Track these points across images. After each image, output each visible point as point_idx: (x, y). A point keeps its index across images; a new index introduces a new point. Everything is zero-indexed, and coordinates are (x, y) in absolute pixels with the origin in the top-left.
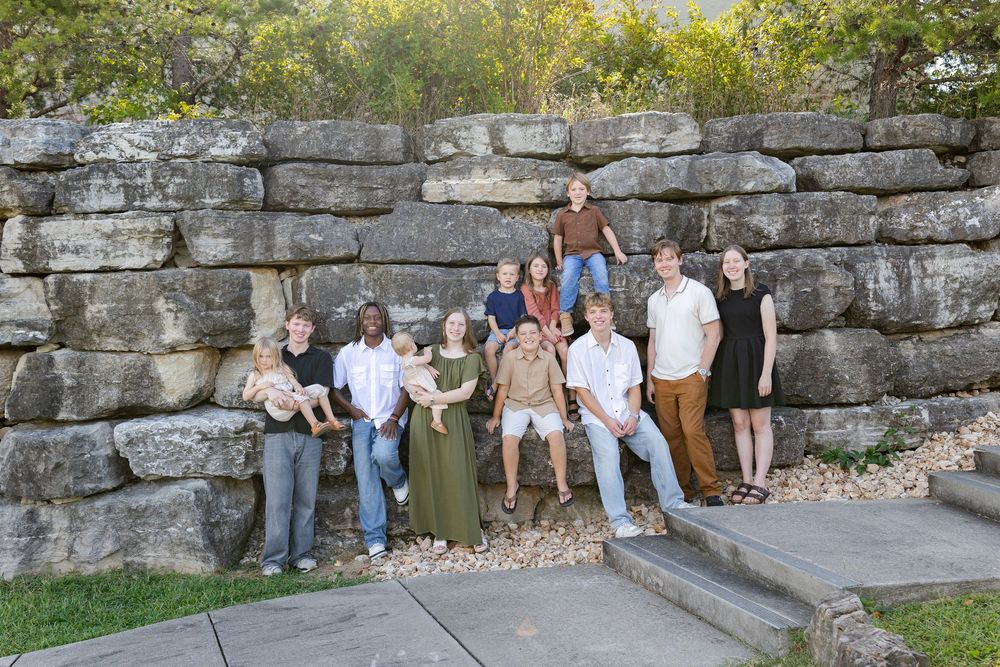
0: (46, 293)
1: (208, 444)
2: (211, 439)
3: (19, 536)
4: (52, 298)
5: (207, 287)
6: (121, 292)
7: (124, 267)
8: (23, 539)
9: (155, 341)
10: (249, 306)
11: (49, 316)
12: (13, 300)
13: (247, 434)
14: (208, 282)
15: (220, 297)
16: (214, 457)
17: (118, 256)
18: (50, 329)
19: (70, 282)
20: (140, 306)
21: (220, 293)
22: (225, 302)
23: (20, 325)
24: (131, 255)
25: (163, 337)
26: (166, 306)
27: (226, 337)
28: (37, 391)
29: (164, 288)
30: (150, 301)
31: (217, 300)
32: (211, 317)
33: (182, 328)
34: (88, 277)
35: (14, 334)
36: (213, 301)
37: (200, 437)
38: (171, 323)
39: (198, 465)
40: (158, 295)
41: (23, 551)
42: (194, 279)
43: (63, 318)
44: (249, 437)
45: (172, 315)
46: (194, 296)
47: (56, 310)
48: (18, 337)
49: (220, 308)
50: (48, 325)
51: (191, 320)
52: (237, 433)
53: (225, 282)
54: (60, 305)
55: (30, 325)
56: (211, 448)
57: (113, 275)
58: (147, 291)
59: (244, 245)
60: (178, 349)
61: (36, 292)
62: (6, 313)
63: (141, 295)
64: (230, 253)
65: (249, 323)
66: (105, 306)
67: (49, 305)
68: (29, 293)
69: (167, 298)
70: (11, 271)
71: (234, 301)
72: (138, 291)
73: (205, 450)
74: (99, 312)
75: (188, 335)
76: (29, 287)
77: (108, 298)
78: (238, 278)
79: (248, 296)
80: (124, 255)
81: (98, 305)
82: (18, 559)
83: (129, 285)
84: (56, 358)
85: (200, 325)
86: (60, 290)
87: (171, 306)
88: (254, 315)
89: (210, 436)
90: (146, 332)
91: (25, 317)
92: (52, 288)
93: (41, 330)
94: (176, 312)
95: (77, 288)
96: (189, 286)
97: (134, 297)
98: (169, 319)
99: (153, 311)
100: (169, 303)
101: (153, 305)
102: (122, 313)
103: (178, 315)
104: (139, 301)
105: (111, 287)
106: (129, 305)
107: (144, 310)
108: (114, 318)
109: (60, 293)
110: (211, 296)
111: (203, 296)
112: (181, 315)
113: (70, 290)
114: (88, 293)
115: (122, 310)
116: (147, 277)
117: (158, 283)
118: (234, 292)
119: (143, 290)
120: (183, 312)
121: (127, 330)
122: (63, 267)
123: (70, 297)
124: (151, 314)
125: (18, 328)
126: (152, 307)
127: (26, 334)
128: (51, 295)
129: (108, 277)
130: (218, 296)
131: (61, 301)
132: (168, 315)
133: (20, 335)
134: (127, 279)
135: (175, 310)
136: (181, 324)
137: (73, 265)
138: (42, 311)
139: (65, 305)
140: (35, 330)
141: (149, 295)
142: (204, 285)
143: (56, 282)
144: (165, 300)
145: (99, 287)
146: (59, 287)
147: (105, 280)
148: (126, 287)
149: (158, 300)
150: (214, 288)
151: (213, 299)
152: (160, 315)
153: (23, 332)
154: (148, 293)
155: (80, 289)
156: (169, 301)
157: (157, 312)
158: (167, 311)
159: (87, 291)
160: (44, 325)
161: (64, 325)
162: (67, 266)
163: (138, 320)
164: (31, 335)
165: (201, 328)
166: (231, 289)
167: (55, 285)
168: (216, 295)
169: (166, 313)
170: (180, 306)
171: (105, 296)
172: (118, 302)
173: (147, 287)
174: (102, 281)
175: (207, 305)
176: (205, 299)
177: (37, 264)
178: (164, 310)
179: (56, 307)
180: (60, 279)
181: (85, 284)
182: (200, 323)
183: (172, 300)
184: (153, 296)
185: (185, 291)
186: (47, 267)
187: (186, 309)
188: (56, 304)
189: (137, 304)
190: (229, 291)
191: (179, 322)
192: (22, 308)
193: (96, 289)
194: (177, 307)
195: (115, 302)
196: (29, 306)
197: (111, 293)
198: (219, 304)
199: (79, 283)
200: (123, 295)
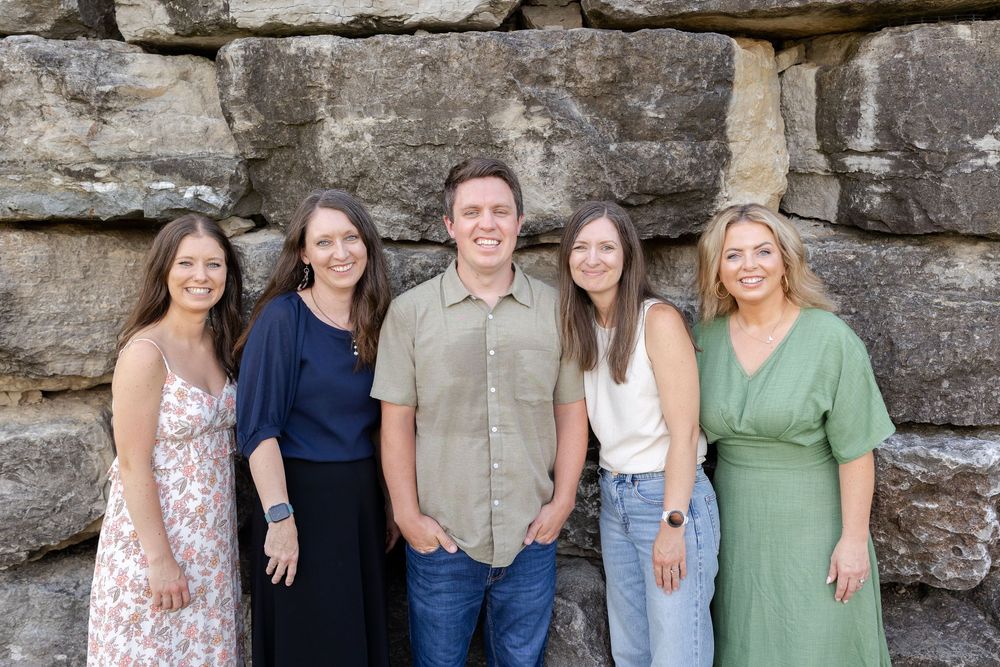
0: (223, 87)
4: (237, 101)
5: (627, 74)
6: (410, 82)
7: (415, 19)
10: (720, 131)
11: (231, 150)
12: (147, 105)
14: (632, 61)
15: (659, 105)
18: (234, 179)
19: (281, 58)
20: (459, 123)
21: (659, 91)
22: (669, 118)
23: (163, 168)
26: (524, 125)
27: (658, 212)
29: (523, 72)
30: (484, 109)
31: (650, 111)
32: (635, 156)
33: (561, 183)
34: (327, 44)
35: (148, 190)
36: (638, 114)
38: (534, 172)
39: (584, 533)
40: (506, 93)
42: (597, 52)
43: (264, 154)
45: (536, 150)
46: (591, 100)
47: (247, 133)
48: (158, 199)
49: (654, 135)
50: (228, 171)
51: (587, 165)
53: (674, 62)
54: (259, 118)
55: (188, 171)
57: (390, 40)
58: (478, 81)
60: (544, 240)
61: (200, 90)
62: (128, 139)
63: (462, 92)
65: (717, 177)
66: (369, 121)
67: (230, 120)
68: (182, 89)
69: (529, 102)
70: (140, 36)
71: (691, 115)
72: (454, 80)
74: (354, 136)
76: (185, 76)
77: (377, 101)
78: (708, 51)
79: (725, 102)
81: (352, 120)
83: (432, 65)
84: (247, 253)
85: (606, 177)
86: (256, 80)
87: (539, 123)
88: (729, 155)
91: (175, 151)
92: (236, 72)
93: (213, 183)
94: (548, 142)
95: (298, 72)
96: (582, 70)
97: (443, 99)
98: (530, 159)
99: (490, 136)
100: (532, 114)
101: (491, 120)
102: (410, 140)
103: (555, 149)
104: (456, 108)
105: (385, 70)
106: (428, 119)
107: (466, 134)
108: (390, 154)
109: (256, 87)
110: (635, 100)
111: (614, 101)
112: (562, 150)
113: (281, 78)
114: (327, 87)
115: (412, 133)
116: (478, 43)
117: (508, 60)
118: (695, 90)
119: (467, 80)
120: (568, 142)
121: (423, 187)
122: (265, 15)
123: (282, 98)
124: (484, 145)
125: (159, 177)
126: (488, 125)
127: (176, 191)
128: (236, 93)
129: (377, 43)
130: (653, 100)
131: (259, 108)
132: (528, 149)
133: (164, 195)
134: (424, 52)
135: (546, 135)
136: (560, 174)
137: (288, 10)
138: (215, 136)
139: (270, 119)
140: (199, 181)
141: (482, 93)
142: (620, 68)
143: (246, 58)
144: (524, 108)
145: (353, 70)
146: (255, 72)
147: (369, 50)
148: (423, 69)
149: (505, 106)
150: (644, 79)
151: (640, 109)
152: (510, 147)
153: (169, 185)
154: (479, 87)
155: (306, 75)
156: (533, 109)
157: (499, 141)
158: (528, 139)
159: (323, 80)
160: (219, 170)
161: (266, 172)
162: (275, 12)
163: (451, 161)
164: (189, 195)
165: (609, 185)
166: (688, 83)
167: (245, 65)
168: (648, 98)
169: (523, 143)
170: (559, 125)
171: (369, 95)
172: (401, 110)
173: (477, 71)
174: (362, 55)
175: (623, 126)
176: (619, 109)
177: (202, 12)
178: (518, 135)
179: (248, 125)
180: (258, 51)
181: (318, 64)
182: (606, 172)
183: (540, 108)
184: (493, 95)
185: (572, 84)
186: (224, 17)
187: (573, 132)
188: (248, 117)
189: (451, 117)
190: (683, 88)
191: (555, 168)
192: (168, 128)
193: (347, 75)
194: (553, 126)
195: (393, 112)
196: (183, 124)
197: (385, 85)
198: (655, 122)
199: (305, 62)
200: (415, 92)
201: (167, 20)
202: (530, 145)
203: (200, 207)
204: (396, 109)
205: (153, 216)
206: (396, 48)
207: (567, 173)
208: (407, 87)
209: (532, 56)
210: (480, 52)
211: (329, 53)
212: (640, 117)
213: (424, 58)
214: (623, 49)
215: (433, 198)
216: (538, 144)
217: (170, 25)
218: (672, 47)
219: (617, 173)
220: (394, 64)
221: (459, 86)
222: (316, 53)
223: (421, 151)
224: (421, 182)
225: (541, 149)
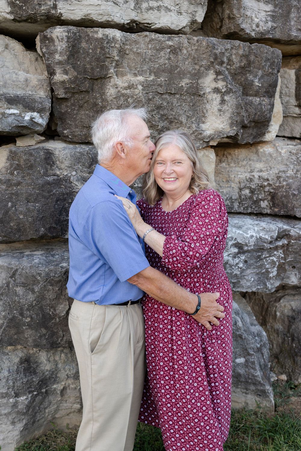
1: (243, 257)
2: (248, 251)
3: (17, 395)
4: (60, 63)
5: (249, 63)
6: (163, 58)
7: (158, 26)
8: (22, 398)
9: (193, 133)
10: (274, 94)
13: (280, 243)
14: (252, 58)
15: (259, 79)
16: (249, 271)
17: (151, 8)
19: (89, 40)
20: (184, 83)
21: (260, 73)
22: (262, 86)
23: (12, 101)
24: (168, 9)
25: (203, 126)
26: (214, 85)
28: (36, 201)
29: (216, 58)
30: (198, 75)
31: (257, 83)
32: (252, 103)
33: (228, 115)
35: (4, 114)
36: (252, 83)
37: (236, 250)
38: (216, 109)
40: (208, 68)
41: (24, 414)
42: (241, 52)
44: (283, 246)
47: (63, 82)
48: (10, 119)
49: (257, 94)
50: (48, 104)
51: (238, 106)
52: (271, 242)
53: (267, 60)
54: (73, 73)
55: (26, 103)
56: (246, 262)
58: (195, 61)
59: (282, 16)
63: (187, 66)
64: (270, 24)
66: (141, 78)
67: (53, 74)
69: (218, 73)
71: (270, 85)
72: (185, 59)
73: (241, 265)
74: (130, 87)
75: (232, 125)
77: (145, 68)
80: (159, 8)
81: (130, 78)
82: (20, 426)
83: (175, 51)
85: (244, 113)
87: (221, 85)
89: (246, 248)
90: (183, 119)
92: (61, 46)
93: (40, 111)
94: (223, 94)
95: (102, 48)
96: (234, 60)
97: (179, 69)
98: (215, 102)
99: (198, 90)
100: (218, 80)
101: (200, 81)
102: (160, 90)
103: (226, 98)
104: (184, 74)
105: (150, 51)
106: (170, 79)
107: (188, 88)
108: (150, 97)
109: (73, 55)
110: (251, 77)
111: (242, 77)
112: (229, 99)
113: (91, 51)
114: (117, 58)
115: (161, 86)
116: (198, 41)
117: (211, 51)
118: (272, 74)
119: (190, 60)
120: (231, 94)
121: (162, 116)
122: (82, 13)
123: (90, 63)
124: (194, 94)
125: (10, 106)
126: (198, 84)
127: (20, 115)
128: (60, 58)
129: (146, 36)
130: (258, 77)
131: (74, 68)
132: (214, 98)
133: (13, 117)
134: (170, 43)
135: (223, 91)
136: (228, 110)
137: (97, 12)
138: (31, 84)
139: (81, 75)
140: (33, 110)
141: (197, 67)
142: (247, 61)
143: (68, 38)
144: (215, 76)
145: (131, 50)
146: (73, 46)
147: (141, 40)
148: (170, 52)
149: (207, 75)
150: (255, 67)
151: (253, 81)
152: (206, 96)
153: (16, 111)
154: (196, 64)
155: (107, 50)
156: (219, 77)
157: (202, 93)
158: (214, 92)
159: (115, 54)
160: (43, 103)
161: (67, 106)
162: (89, 12)
163: (177, 102)
164: (27, 118)
165: (244, 116)
166: (270, 70)
167: (67, 42)
168: (255, 76)
169: (212, 94)
170: (229, 86)
171: (141, 64)
172: (157, 74)
173: (196, 56)
174: (136, 42)
175: (244, 89)
176: (244, 81)
177: (37, 7)
178: (210, 90)
179: (65, 77)
180: (75, 34)
181: (113, 45)
182: (244, 110)
183: (222, 77)
184: (202, 68)
185: (229, 67)
186: (53, 12)
187: (234, 90)
188: (66, 72)
189: (181, 79)
190: (268, 73)
191: (225, 107)
192: (7, 76)
193: (127, 52)
194: (226, 86)
195: (153, 74)
196: (14, 75)
197: (150, 59)
198: (258, 88)
199: (107, 43)
200: (165, 64)
201: (9, 9)
202: (215, 96)
203: (32, 125)
204: (155, 73)
205: (7, 130)
206: (156, 40)
207: (230, 110)
208: (162, 61)
209: (219, 50)
210: (198, 46)
211: (119, 39)
212: (252, 85)
213: (171, 46)
214: (249, 52)
215: (166, 122)
216: (218, 95)
217: (11, 13)
218: (267, 53)
219: (247, 111)
220: (155, 48)
221: (187, 63)
222: (113, 38)
223: (164, 96)
224: (162, 113)
225: (219, 98)
